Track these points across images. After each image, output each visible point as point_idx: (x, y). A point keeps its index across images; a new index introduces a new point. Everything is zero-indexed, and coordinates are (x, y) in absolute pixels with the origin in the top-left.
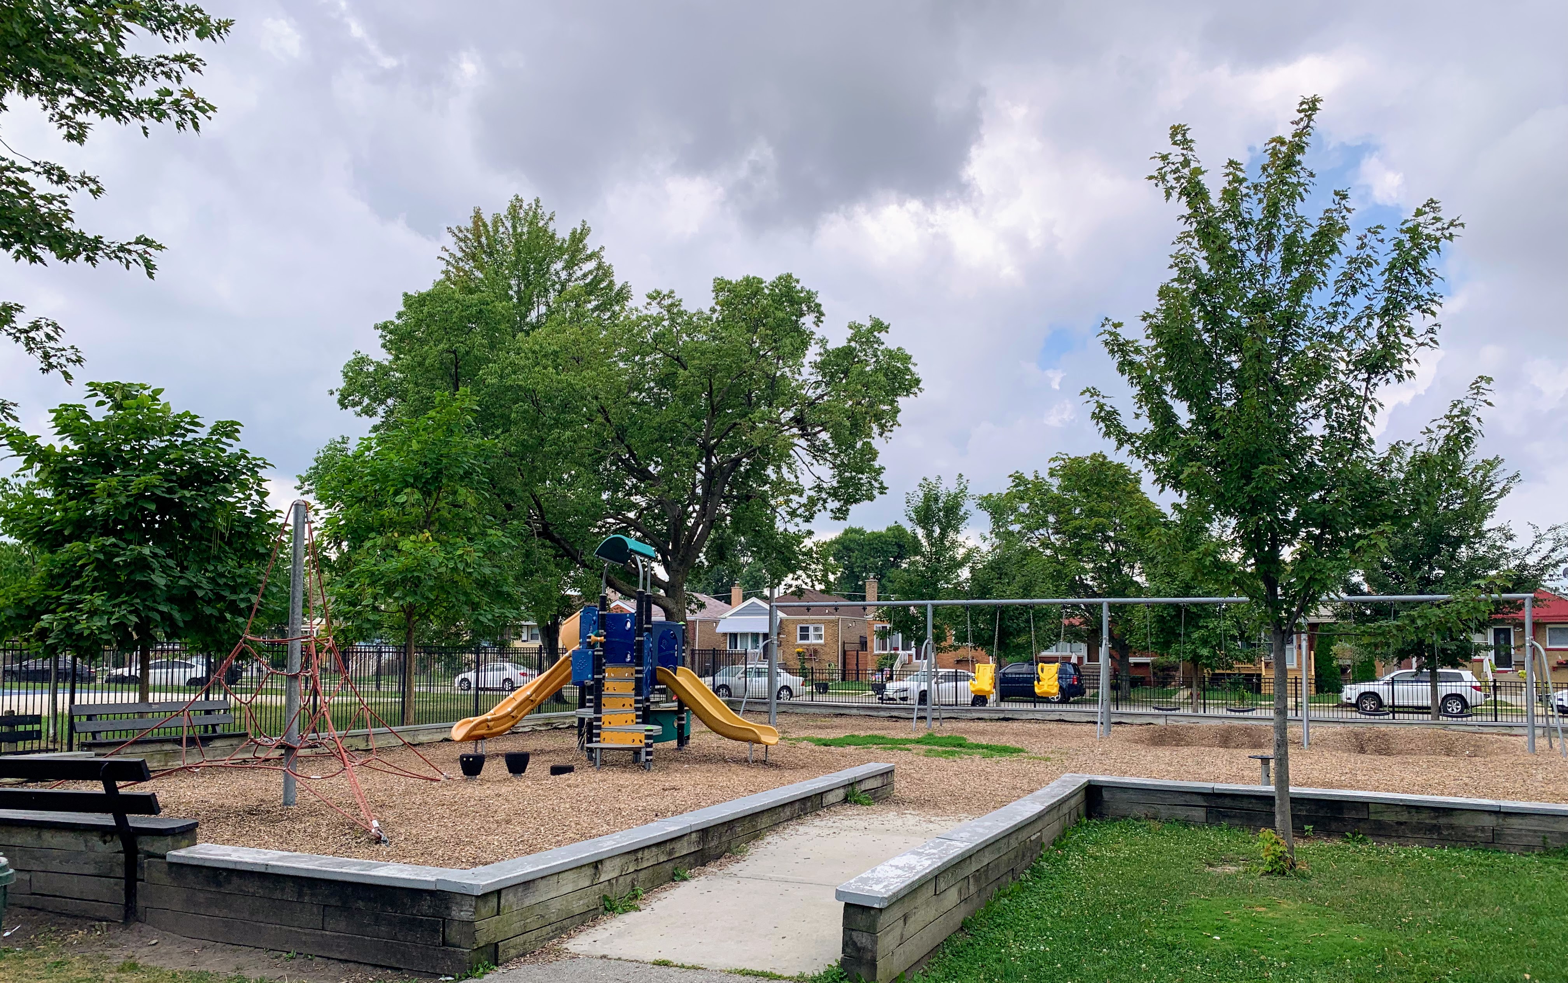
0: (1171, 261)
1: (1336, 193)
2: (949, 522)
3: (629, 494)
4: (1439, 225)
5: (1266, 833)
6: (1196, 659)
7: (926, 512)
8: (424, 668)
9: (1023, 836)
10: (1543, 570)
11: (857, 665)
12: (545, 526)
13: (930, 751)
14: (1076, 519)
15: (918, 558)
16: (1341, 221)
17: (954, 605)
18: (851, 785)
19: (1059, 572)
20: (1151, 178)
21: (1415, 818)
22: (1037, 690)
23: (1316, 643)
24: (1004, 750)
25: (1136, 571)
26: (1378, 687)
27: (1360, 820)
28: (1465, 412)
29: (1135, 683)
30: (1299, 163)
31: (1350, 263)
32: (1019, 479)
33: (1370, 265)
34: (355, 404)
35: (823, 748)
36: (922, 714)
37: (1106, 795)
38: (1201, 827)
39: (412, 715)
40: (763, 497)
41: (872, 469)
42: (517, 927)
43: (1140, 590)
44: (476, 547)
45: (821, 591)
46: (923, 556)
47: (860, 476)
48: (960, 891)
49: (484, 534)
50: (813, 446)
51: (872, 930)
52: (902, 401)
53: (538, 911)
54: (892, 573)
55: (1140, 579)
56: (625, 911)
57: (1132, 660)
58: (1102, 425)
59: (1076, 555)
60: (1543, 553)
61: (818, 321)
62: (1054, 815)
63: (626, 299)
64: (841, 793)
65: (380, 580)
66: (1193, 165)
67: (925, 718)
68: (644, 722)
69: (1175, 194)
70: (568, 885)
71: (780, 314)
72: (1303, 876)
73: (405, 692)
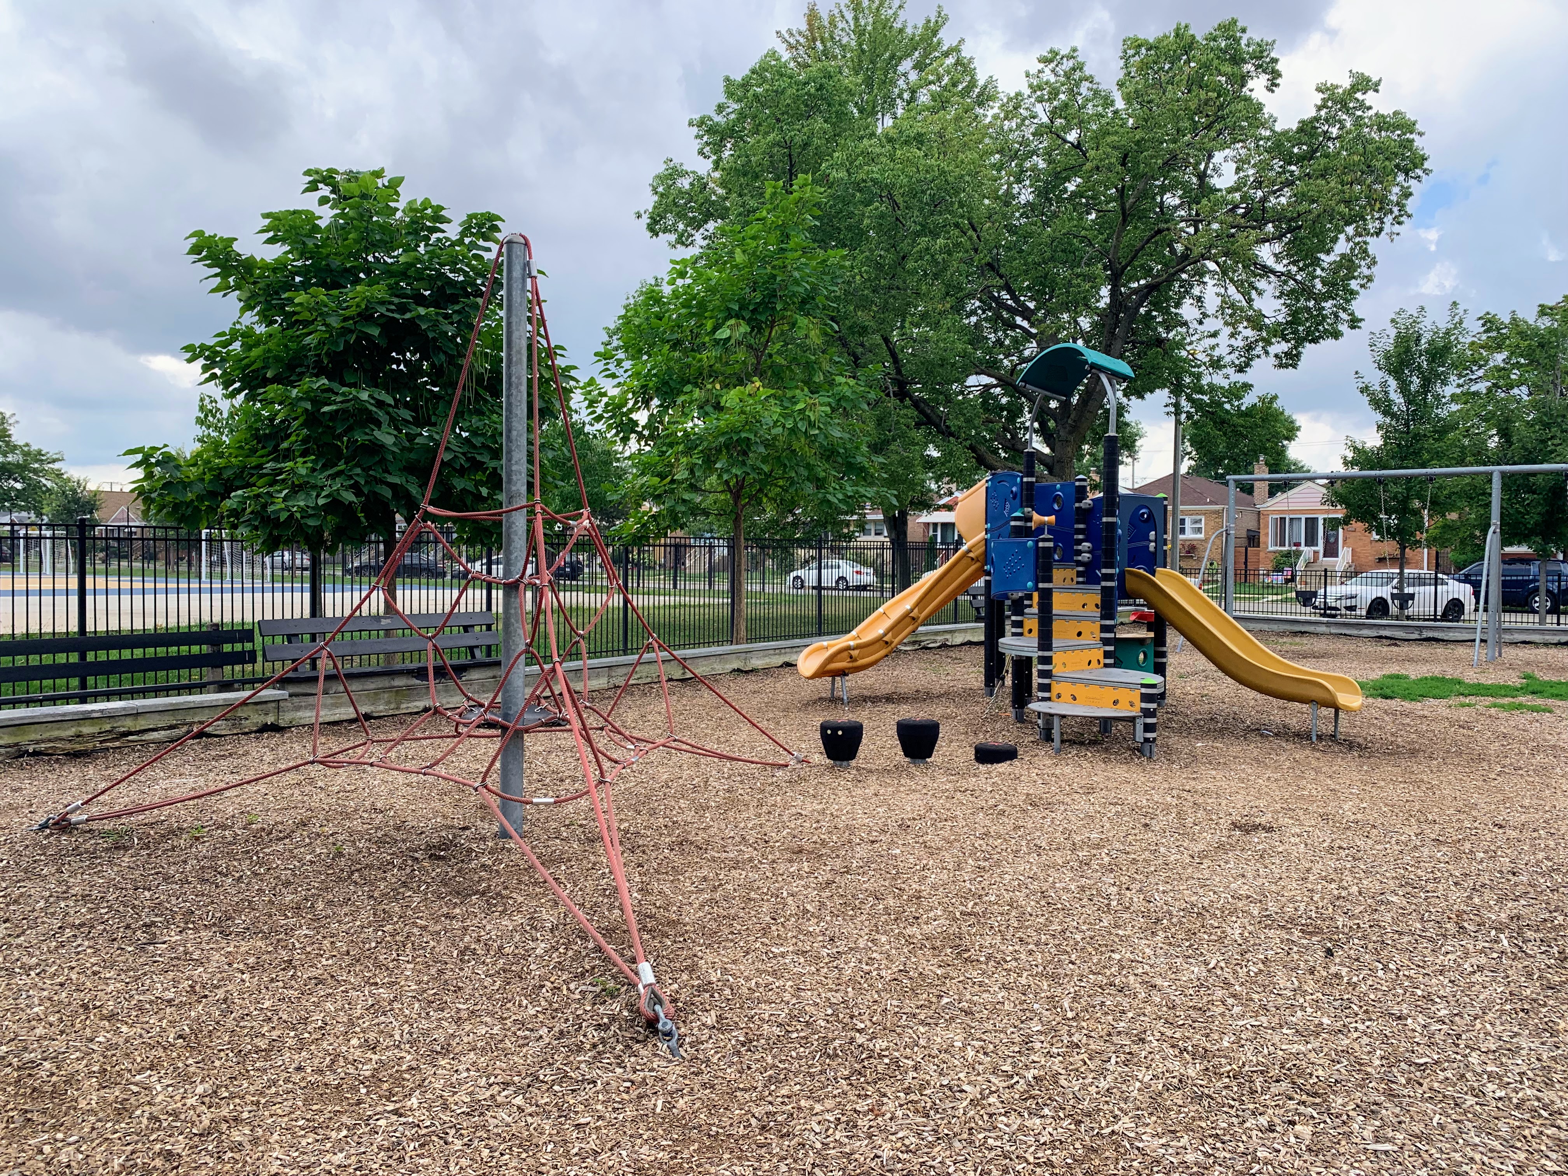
2: (1434, 370)
7: (1402, 358)
8: (757, 564)
11: (1246, 563)
12: (901, 384)
34: (667, 231)
39: (743, 628)
44: (822, 399)
49: (831, 384)
61: (1272, 86)
73: (735, 591)
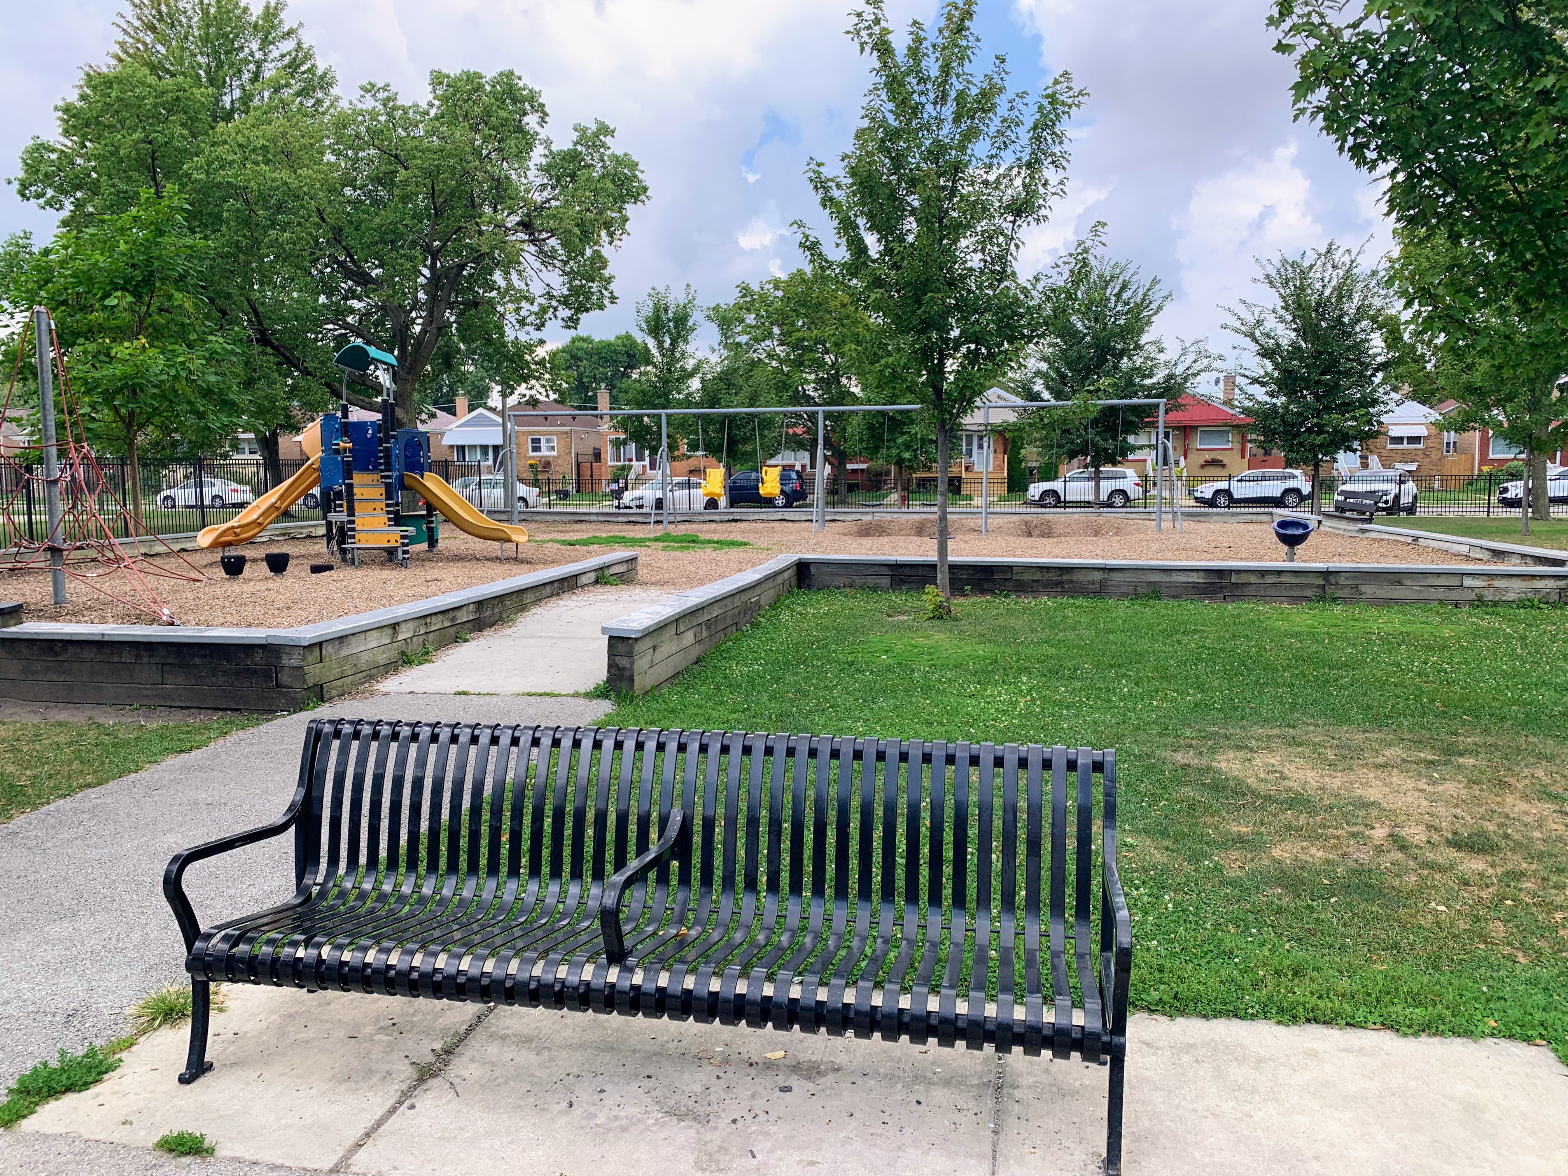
0: (863, 112)
1: (997, 58)
2: (678, 333)
3: (346, 298)
4: (1071, 93)
5: (930, 588)
6: (900, 462)
7: (657, 323)
9: (744, 597)
10: (1186, 379)
11: (591, 476)
12: (263, 333)
13: (667, 547)
14: (799, 331)
15: (649, 368)
16: (1000, 82)
17: (686, 414)
18: (601, 569)
19: (783, 382)
20: (848, 32)
21: (1047, 576)
22: (761, 492)
23: (1009, 447)
24: (733, 544)
25: (854, 382)
26: (1056, 485)
27: (1005, 580)
28: (1086, 251)
29: (851, 488)
30: (968, 29)
31: (1002, 122)
32: (745, 290)
33: (1017, 125)
34: (38, 196)
35: (569, 547)
36: (659, 518)
37: (813, 570)
38: (886, 591)
40: (491, 303)
41: (601, 278)
42: (336, 672)
43: (855, 399)
44: (198, 353)
45: (555, 400)
46: (655, 366)
47: (591, 284)
48: (695, 634)
49: (204, 341)
50: (541, 251)
51: (630, 655)
52: (630, 209)
53: (352, 660)
54: (624, 384)
55: (856, 390)
56: (420, 663)
57: (849, 466)
58: (807, 253)
59: (799, 366)
60: (1188, 363)
61: (543, 122)
62: (770, 583)
63: (330, 85)
64: (592, 576)
65: (96, 387)
66: (883, 24)
67: (662, 522)
68: (395, 525)
69: (868, 49)
70: (373, 640)
71: (503, 114)
72: (956, 619)
